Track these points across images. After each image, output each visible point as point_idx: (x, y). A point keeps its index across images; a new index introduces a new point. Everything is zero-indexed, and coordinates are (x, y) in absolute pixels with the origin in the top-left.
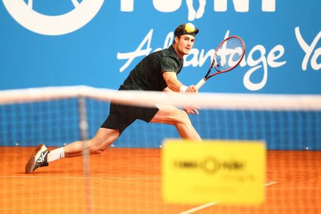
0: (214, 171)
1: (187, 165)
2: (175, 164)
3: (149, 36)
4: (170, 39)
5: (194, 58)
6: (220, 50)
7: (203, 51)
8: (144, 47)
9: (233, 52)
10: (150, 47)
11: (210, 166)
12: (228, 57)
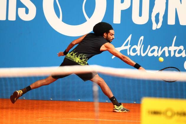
0: (171, 117)
1: (156, 113)
2: (149, 112)
3: (129, 38)
4: (141, 40)
5: (155, 51)
6: (170, 47)
7: (161, 47)
8: (127, 45)
9: (178, 48)
10: (130, 45)
11: (169, 114)
12: (175, 51)
